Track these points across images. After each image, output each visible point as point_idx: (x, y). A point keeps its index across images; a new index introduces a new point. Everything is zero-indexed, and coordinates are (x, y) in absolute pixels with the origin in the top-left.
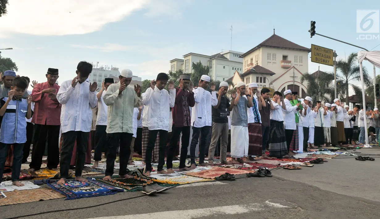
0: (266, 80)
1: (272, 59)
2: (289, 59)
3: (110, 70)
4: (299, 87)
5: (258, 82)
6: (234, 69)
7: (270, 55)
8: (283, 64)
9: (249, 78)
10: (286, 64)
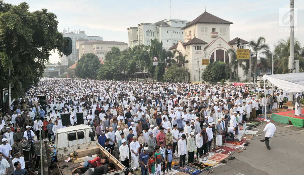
0: (202, 48)
1: (204, 32)
2: (216, 31)
3: (78, 33)
4: (223, 51)
5: (196, 50)
6: (175, 32)
7: (203, 29)
8: (212, 35)
9: (190, 47)
10: (214, 35)
